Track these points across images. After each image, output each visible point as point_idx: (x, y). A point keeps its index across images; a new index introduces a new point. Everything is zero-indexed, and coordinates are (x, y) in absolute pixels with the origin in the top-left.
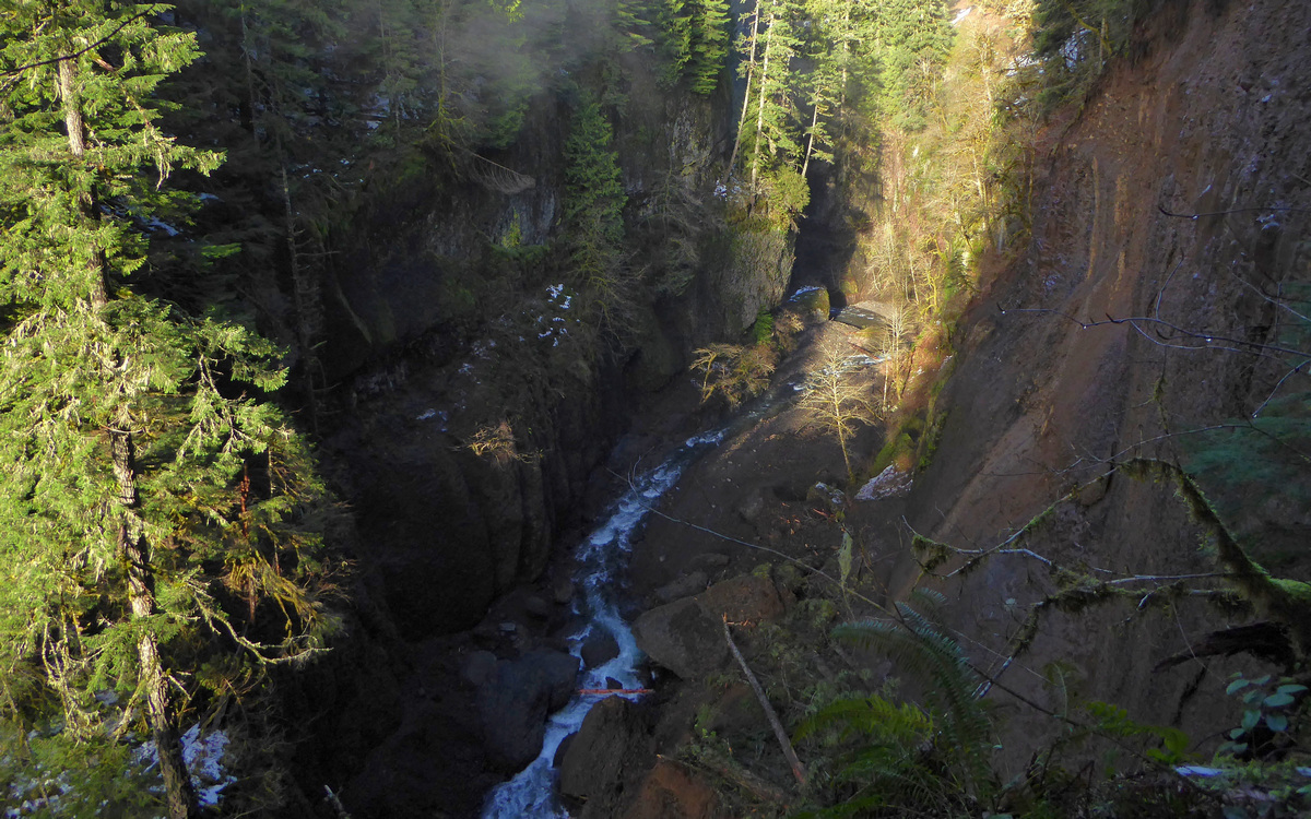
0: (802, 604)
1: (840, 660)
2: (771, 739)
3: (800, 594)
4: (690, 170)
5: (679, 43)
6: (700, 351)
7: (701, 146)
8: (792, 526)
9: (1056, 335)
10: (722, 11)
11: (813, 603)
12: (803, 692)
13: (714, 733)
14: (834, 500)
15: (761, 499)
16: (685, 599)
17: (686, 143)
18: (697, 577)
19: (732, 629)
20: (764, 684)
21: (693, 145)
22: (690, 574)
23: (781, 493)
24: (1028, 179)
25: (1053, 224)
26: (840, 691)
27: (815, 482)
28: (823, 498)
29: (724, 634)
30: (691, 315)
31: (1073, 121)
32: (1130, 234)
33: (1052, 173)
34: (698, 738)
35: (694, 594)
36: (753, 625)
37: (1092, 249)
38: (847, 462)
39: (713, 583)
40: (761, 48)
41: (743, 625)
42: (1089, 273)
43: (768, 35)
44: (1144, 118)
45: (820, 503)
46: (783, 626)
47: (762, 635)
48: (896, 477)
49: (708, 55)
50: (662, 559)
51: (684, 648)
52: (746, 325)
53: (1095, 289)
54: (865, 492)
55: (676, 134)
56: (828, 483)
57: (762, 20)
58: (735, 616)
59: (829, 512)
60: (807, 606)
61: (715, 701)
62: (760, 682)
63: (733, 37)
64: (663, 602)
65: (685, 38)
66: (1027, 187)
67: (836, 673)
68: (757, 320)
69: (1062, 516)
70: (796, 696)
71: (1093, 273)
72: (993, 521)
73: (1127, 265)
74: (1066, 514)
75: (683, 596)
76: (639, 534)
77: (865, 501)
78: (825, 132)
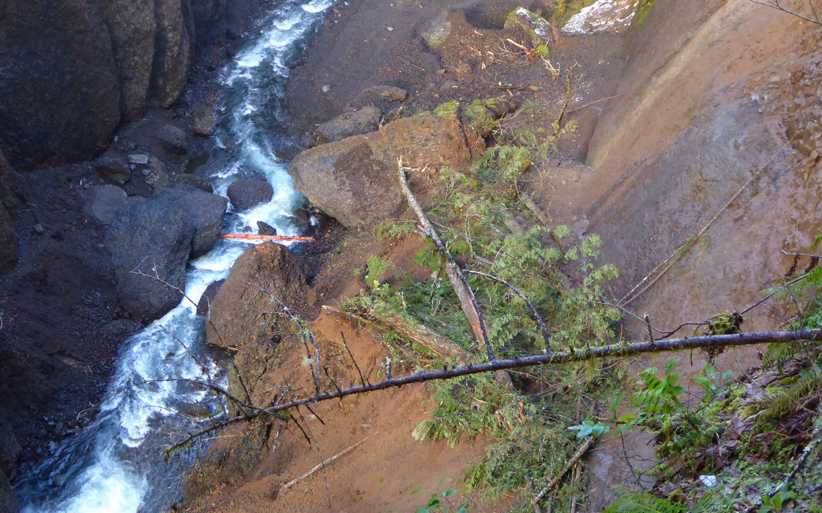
0: (491, 151)
1: (531, 216)
2: (449, 294)
3: (489, 140)
8: (484, 59)
11: (504, 151)
12: (488, 247)
13: (386, 286)
14: (537, 31)
15: (449, 24)
16: (354, 137)
18: (369, 112)
19: (407, 175)
20: (443, 237)
22: (359, 108)
23: (474, 17)
26: (530, 247)
27: (515, 7)
28: (525, 27)
29: (398, 181)
34: (368, 290)
35: (364, 133)
36: (433, 171)
39: (387, 121)
41: (420, 170)
45: (519, 33)
46: (468, 174)
47: (443, 183)
48: (614, 8)
50: (325, 89)
51: (350, 194)
54: (575, 24)
56: (532, 9)
58: (413, 159)
59: (530, 45)
60: (497, 153)
61: (386, 253)
62: (439, 234)
64: (326, 140)
67: (526, 229)
70: (479, 252)
72: (729, 68)
74: (817, 64)
75: (351, 135)
76: (298, 56)
77: (573, 36)
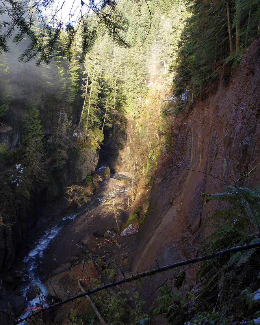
0: (104, 271)
1: (118, 289)
2: (96, 318)
3: (103, 268)
4: (65, 127)
5: (62, 86)
6: (68, 187)
7: (69, 120)
8: (100, 246)
9: (182, 180)
10: (77, 77)
11: (108, 271)
12: (106, 301)
13: (76, 318)
14: (113, 236)
15: (89, 237)
16: (64, 273)
17: (64, 118)
18: (68, 265)
19: (80, 282)
20: (93, 299)
21: (66, 119)
22: (65, 264)
23: (96, 235)
24: (172, 133)
25: (180, 147)
26: (119, 299)
27: (107, 231)
28: (110, 236)
29: (78, 284)
30: (65, 175)
31: (185, 116)
32: (203, 150)
33: (179, 132)
34: (71, 320)
35: (67, 271)
36: (88, 280)
37: (192, 154)
38: (117, 224)
39: (74, 266)
40: (89, 89)
41: (84, 280)
42: (191, 161)
43: (91, 85)
44: (206, 115)
45: (108, 237)
46: (98, 279)
47: (91, 283)
48: (133, 228)
49: (72, 90)
50: (55, 259)
51: (64, 290)
52: (83, 179)
53: (193, 166)
54: (123, 233)
55: (61, 115)
56: (111, 230)
57: (90, 81)
58: (82, 277)
59: (112, 240)
60: (106, 272)
61: (76, 307)
62: (91, 299)
63: (80, 85)
64: (55, 275)
65: (65, 85)
66: (172, 136)
67: (117, 293)
68: (87, 177)
69: (187, 236)
70: (104, 303)
71: (192, 161)
72: (165, 239)
73: (202, 159)
74: (188, 235)
75: (63, 272)
76: (46, 252)
77: (123, 236)
78: (109, 117)
